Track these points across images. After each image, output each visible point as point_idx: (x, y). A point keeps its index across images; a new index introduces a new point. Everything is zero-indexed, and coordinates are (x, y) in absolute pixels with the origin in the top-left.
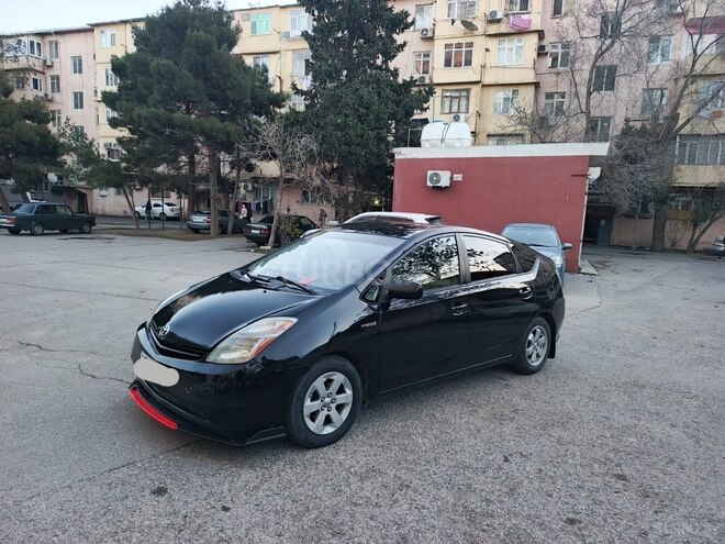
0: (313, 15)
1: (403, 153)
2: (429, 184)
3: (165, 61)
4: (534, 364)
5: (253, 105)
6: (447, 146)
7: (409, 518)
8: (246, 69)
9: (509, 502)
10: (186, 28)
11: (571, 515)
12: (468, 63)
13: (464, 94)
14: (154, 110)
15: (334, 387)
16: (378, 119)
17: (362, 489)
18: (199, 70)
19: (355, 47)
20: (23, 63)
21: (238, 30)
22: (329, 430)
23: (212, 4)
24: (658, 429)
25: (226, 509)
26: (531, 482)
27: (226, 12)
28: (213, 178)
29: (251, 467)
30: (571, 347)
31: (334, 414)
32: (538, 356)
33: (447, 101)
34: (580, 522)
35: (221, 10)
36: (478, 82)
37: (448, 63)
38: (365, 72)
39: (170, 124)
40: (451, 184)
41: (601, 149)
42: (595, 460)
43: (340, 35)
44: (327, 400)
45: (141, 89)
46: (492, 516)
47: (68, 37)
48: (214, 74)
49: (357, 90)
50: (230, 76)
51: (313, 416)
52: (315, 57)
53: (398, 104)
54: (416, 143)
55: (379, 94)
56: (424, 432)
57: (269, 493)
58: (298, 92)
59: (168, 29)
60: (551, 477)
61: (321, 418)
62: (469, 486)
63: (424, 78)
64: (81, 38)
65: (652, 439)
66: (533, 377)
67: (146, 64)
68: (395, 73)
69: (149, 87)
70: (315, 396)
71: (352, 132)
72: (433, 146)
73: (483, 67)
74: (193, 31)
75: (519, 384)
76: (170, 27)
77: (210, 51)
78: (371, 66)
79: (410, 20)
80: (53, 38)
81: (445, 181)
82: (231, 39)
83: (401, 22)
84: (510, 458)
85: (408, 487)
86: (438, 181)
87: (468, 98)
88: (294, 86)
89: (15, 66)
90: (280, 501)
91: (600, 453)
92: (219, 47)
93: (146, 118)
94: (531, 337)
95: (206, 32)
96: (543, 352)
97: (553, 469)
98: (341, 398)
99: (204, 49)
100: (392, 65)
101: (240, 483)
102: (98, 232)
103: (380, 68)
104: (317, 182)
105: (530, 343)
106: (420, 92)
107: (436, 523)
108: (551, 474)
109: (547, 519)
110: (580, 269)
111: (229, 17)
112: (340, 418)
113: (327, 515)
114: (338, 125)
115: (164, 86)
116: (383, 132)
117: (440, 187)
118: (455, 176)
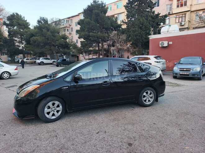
1: (152, 37)
2: (160, 46)
3: (88, 20)
4: (147, 104)
6: (169, 33)
10: (93, 10)
12: (186, 5)
13: (184, 15)
15: (56, 105)
16: (146, 27)
20: (65, 26)
22: (54, 117)
23: (100, 2)
27: (104, 4)
31: (56, 113)
32: (149, 101)
33: (178, 19)
35: (102, 3)
36: (189, 11)
37: (178, 6)
39: (89, 36)
40: (168, 45)
43: (136, 4)
44: (53, 109)
47: (74, 17)
48: (100, 21)
50: (104, 21)
51: (48, 113)
54: (159, 33)
58: (124, 23)
59: (89, 11)
61: (51, 114)
63: (170, 12)
64: (77, 17)
68: (154, 12)
69: (85, 27)
70: (49, 107)
72: (164, 34)
73: (191, 5)
77: (99, 15)
80: (71, 18)
81: (166, 44)
82: (105, 11)
86: (163, 45)
87: (185, 17)
88: (123, 21)
89: (63, 27)
94: (145, 94)
95: (98, 10)
98: (58, 109)
99: (97, 15)
100: (153, 10)
103: (148, 12)
112: (57, 115)
114: (133, 31)
115: (88, 26)
116: (148, 31)
117: (164, 47)
118: (170, 42)
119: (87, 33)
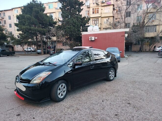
0: (62, 3)
1: (84, 33)
2: (90, 40)
3: (28, 16)
4: (111, 79)
5: (49, 24)
6: (94, 31)
7: (78, 117)
8: (48, 16)
9: (102, 111)
10: (33, 8)
11: (116, 114)
12: (98, 12)
13: (97, 19)
14: (27, 27)
15: (63, 87)
16: (78, 26)
17: (68, 111)
18: (36, 17)
19: (72, 10)
21: (45, 8)
23: (39, 2)
24: (139, 92)
25: (34, 118)
26: (108, 106)
27: (42, 4)
28: (41, 41)
29: (42, 108)
30: (121, 74)
32: (112, 77)
33: (94, 21)
34: (118, 115)
35: (41, 3)
36: (100, 17)
37: (93, 13)
38: (74, 15)
39: (30, 30)
40: (95, 40)
41: (127, 30)
42: (123, 100)
43: (68, 7)
45: (23, 22)
46: (98, 115)
47: (7, 12)
48: (40, 18)
49: (72, 20)
50: (43, 18)
52: (63, 13)
53: (82, 22)
54: (87, 31)
55: (78, 20)
56: (85, 96)
57: (45, 113)
58: (60, 21)
59: (29, 8)
60: (113, 105)
61: (61, 94)
62: (93, 108)
63: (88, 16)
64: (10, 11)
65: (137, 94)
66: (111, 82)
67: (24, 16)
68: (81, 15)
69: (25, 22)
70: (59, 89)
71: (72, 29)
72: (90, 31)
73: (101, 13)
74: (34, 8)
75: (108, 83)
76: (29, 7)
77: (38, 13)
78: (75, 14)
79: (83, 3)
80: (4, 12)
81: (93, 39)
82: (43, 10)
83: (81, 4)
84: (104, 101)
85: (79, 109)
86: (92, 39)
87: (98, 20)
88: (58, 20)
90: (47, 115)
91: (125, 98)
92: (41, 12)
93: (25, 29)
94: (110, 72)
95: (38, 9)
96: (113, 76)
97: (113, 103)
98: (64, 89)
99: (37, 12)
100: (80, 14)
101: (39, 112)
102: (16, 55)
103: (78, 14)
104: (65, 41)
105: (110, 74)
106: (87, 19)
107: (84, 118)
108: (113, 104)
109: (111, 115)
110: (124, 57)
111: (43, 5)
112: (64, 94)
113: (58, 118)
114: (69, 28)
115: (29, 21)
116: (79, 29)
117: (92, 40)
118: (95, 38)
119: (28, 27)
